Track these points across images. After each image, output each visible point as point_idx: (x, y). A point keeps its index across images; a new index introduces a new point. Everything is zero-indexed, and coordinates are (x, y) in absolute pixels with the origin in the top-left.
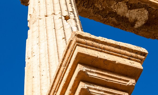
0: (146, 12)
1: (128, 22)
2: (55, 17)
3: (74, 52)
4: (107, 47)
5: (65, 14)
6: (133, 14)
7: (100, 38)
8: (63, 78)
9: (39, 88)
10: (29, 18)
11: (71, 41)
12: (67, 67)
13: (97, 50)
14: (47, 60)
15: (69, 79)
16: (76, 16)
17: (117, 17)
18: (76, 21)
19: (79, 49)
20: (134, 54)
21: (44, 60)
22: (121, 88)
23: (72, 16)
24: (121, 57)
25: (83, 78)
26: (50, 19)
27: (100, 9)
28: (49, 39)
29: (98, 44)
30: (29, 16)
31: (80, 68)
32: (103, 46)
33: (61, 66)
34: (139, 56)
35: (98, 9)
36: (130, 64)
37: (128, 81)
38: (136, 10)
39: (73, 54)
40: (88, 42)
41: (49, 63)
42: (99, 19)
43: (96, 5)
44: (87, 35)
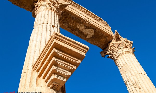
0: (93, 32)
1: (84, 35)
2: (48, 25)
3: (53, 42)
4: (70, 42)
5: (53, 24)
6: (87, 31)
7: (67, 37)
8: (45, 54)
9: (33, 58)
10: (34, 24)
11: (52, 36)
12: (48, 49)
13: (64, 43)
14: (40, 45)
15: (48, 55)
16: (58, 26)
17: (79, 31)
18: (58, 29)
19: (55, 41)
20: (82, 48)
21: (38, 45)
22: (73, 64)
23: (56, 26)
24: (76, 48)
25: (55, 55)
26: (45, 25)
27: (71, 26)
28: (43, 35)
29: (65, 40)
30: (35, 22)
31: (54, 50)
32: (68, 41)
33: (45, 48)
34: (85, 49)
35: (70, 26)
36: (79, 53)
37: (77, 61)
38: (88, 30)
39: (52, 43)
40: (61, 38)
41: (40, 46)
42: (70, 31)
43: (69, 23)
44: (61, 35)
